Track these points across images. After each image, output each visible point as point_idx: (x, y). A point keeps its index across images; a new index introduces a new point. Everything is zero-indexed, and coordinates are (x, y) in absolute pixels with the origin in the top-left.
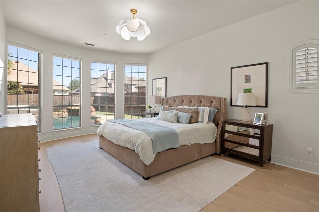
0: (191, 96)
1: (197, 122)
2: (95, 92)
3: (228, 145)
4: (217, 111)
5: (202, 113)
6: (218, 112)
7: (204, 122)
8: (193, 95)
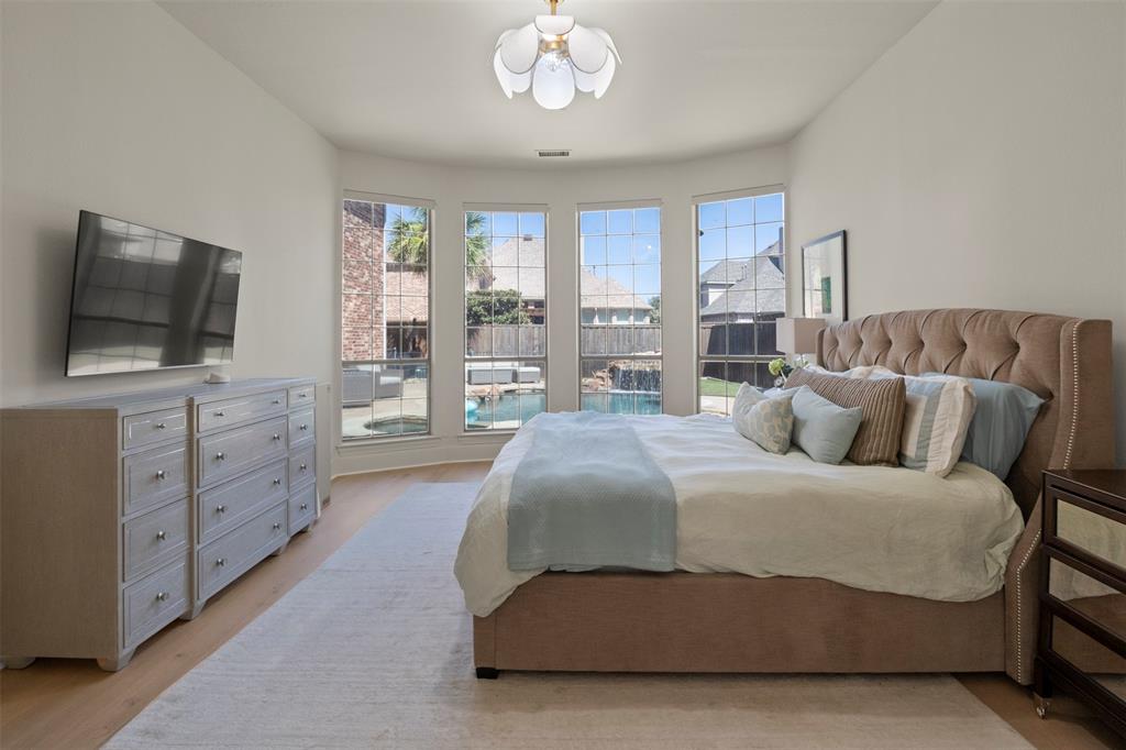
0: (919, 313)
1: (899, 460)
2: (738, 311)
3: (1072, 646)
4: (1035, 402)
5: (926, 412)
6: (1043, 411)
7: (931, 466)
8: (924, 311)
